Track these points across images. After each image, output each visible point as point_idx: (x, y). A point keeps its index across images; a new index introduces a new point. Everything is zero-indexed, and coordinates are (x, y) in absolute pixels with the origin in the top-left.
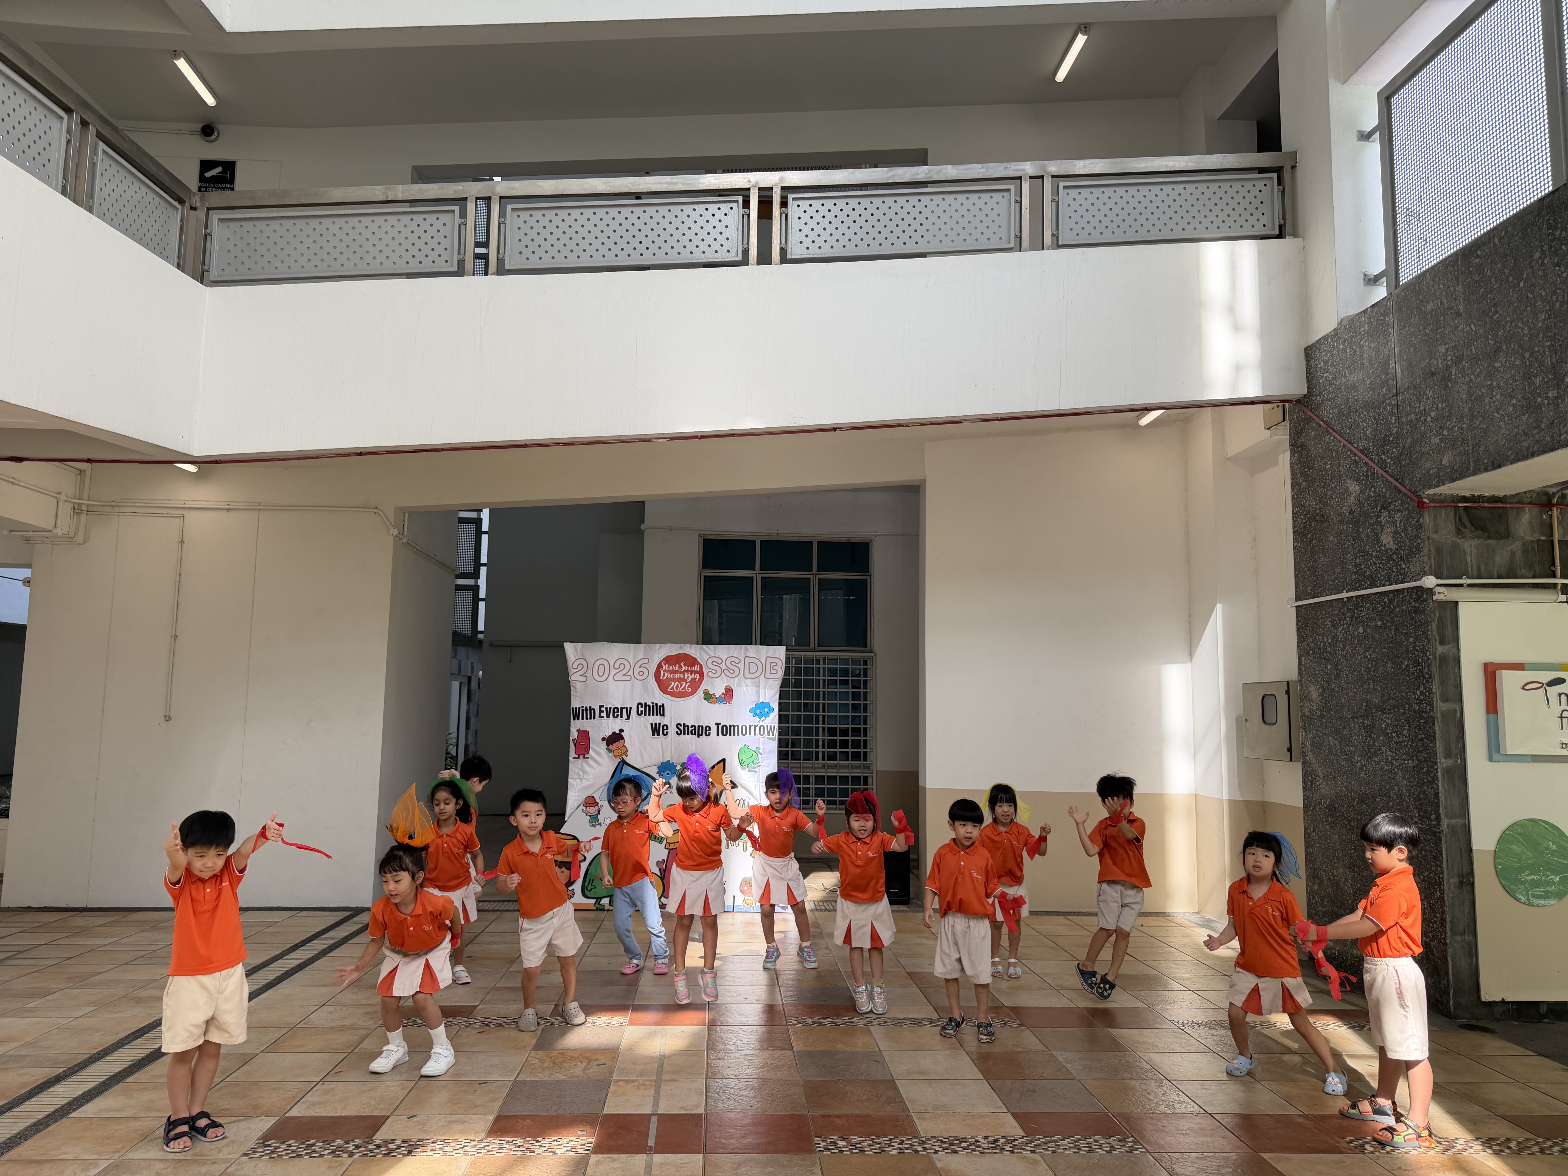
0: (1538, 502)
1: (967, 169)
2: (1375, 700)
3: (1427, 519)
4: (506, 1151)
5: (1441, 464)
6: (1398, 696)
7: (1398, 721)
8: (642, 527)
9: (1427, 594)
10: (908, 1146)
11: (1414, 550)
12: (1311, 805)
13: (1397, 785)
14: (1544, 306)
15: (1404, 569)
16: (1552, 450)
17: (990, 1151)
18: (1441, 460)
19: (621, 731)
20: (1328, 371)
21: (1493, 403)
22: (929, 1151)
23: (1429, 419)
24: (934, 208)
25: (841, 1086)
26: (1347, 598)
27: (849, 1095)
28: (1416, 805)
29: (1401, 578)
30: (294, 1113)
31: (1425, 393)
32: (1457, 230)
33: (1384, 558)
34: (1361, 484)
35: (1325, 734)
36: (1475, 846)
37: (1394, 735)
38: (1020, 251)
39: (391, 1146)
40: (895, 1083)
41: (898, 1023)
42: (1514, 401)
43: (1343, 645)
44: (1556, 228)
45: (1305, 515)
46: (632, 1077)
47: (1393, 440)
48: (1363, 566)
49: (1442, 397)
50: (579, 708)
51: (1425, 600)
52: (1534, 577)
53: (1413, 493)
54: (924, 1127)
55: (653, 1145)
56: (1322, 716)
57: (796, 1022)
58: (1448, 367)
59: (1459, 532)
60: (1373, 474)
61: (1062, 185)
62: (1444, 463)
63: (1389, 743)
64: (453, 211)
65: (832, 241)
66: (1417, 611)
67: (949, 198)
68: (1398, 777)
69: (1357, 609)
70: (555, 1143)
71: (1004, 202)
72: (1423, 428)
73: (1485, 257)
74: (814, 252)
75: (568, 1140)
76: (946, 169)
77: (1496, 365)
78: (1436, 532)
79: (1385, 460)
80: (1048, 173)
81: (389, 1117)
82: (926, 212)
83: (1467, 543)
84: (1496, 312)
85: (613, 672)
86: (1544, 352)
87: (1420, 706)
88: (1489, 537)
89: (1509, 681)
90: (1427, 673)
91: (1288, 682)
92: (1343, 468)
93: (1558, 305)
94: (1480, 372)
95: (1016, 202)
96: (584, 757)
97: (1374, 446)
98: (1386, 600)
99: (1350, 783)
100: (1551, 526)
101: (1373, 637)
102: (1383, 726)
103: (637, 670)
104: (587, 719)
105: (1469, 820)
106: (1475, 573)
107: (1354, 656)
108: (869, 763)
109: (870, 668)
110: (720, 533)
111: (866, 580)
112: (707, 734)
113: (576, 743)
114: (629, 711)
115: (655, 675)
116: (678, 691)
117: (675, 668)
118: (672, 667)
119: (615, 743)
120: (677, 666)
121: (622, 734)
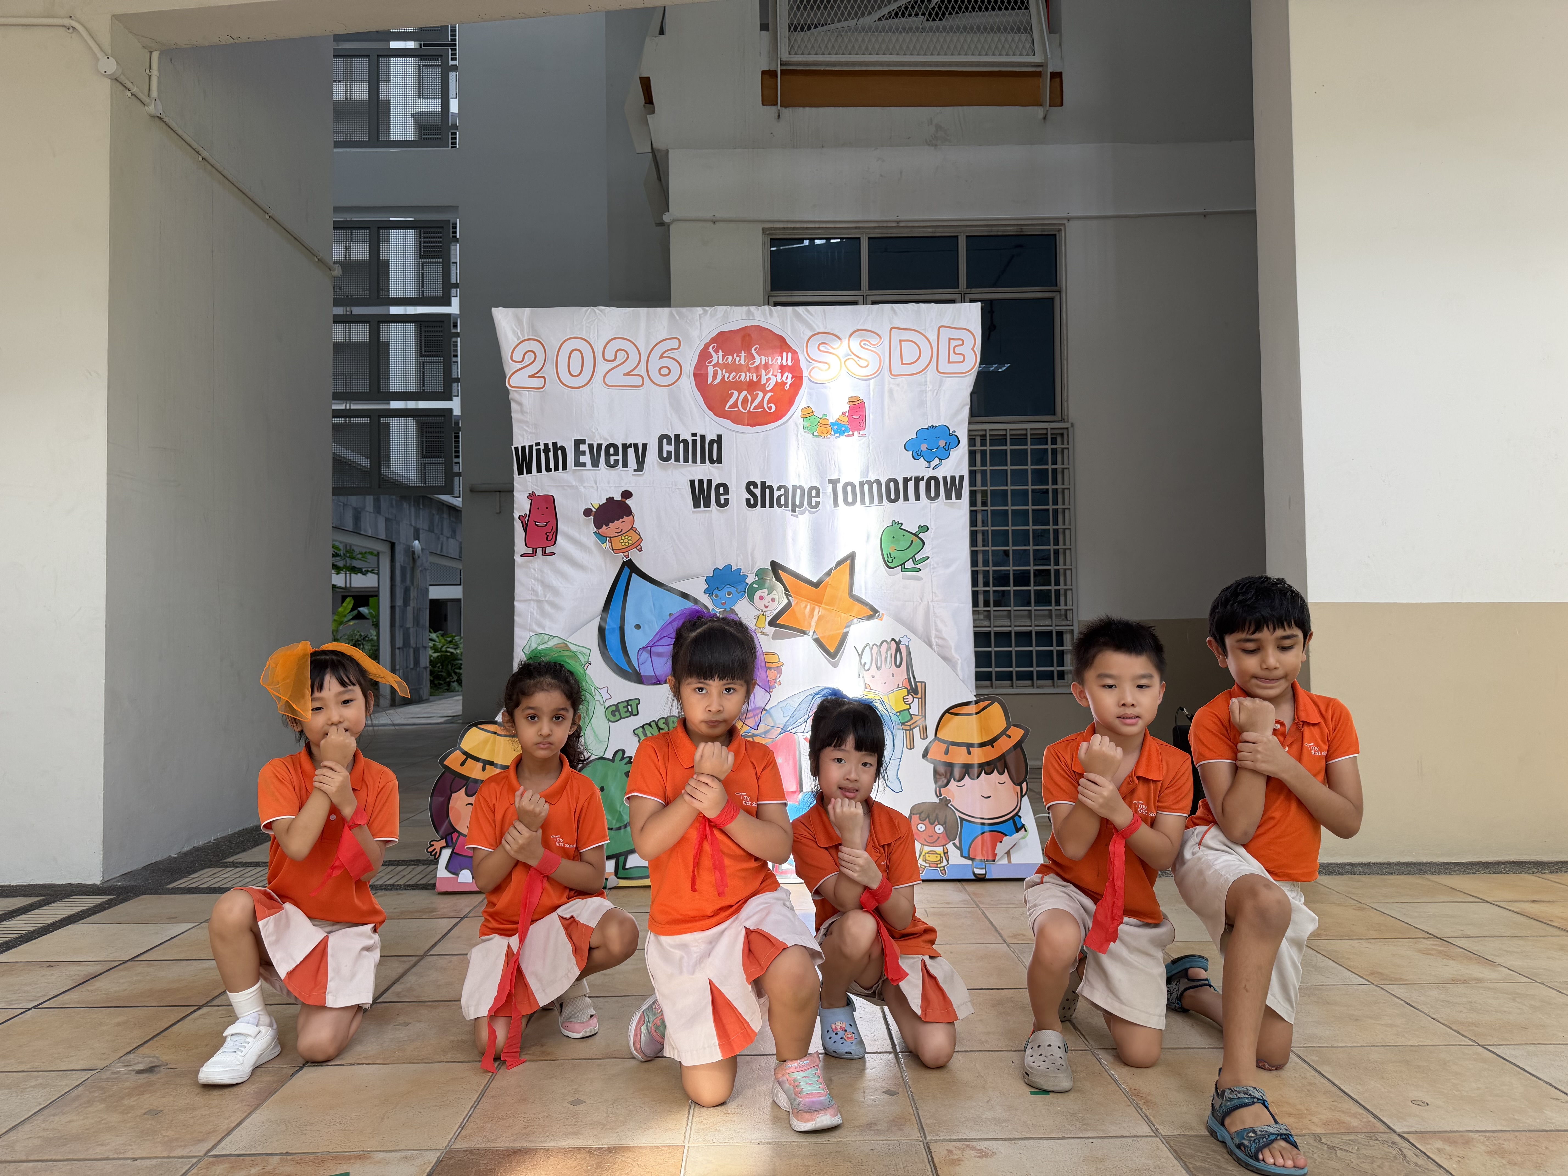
8: (666, 218)
19: (627, 494)
50: (531, 447)
85: (603, 367)
96: (544, 553)
103: (655, 363)
104: (548, 469)
108: (1066, 608)
109: (1063, 449)
110: (798, 225)
111: (1052, 299)
112: (813, 504)
113: (527, 524)
114: (641, 453)
115: (694, 374)
116: (748, 409)
117: (738, 359)
118: (730, 357)
119: (612, 522)
120: (743, 354)
121: (628, 502)
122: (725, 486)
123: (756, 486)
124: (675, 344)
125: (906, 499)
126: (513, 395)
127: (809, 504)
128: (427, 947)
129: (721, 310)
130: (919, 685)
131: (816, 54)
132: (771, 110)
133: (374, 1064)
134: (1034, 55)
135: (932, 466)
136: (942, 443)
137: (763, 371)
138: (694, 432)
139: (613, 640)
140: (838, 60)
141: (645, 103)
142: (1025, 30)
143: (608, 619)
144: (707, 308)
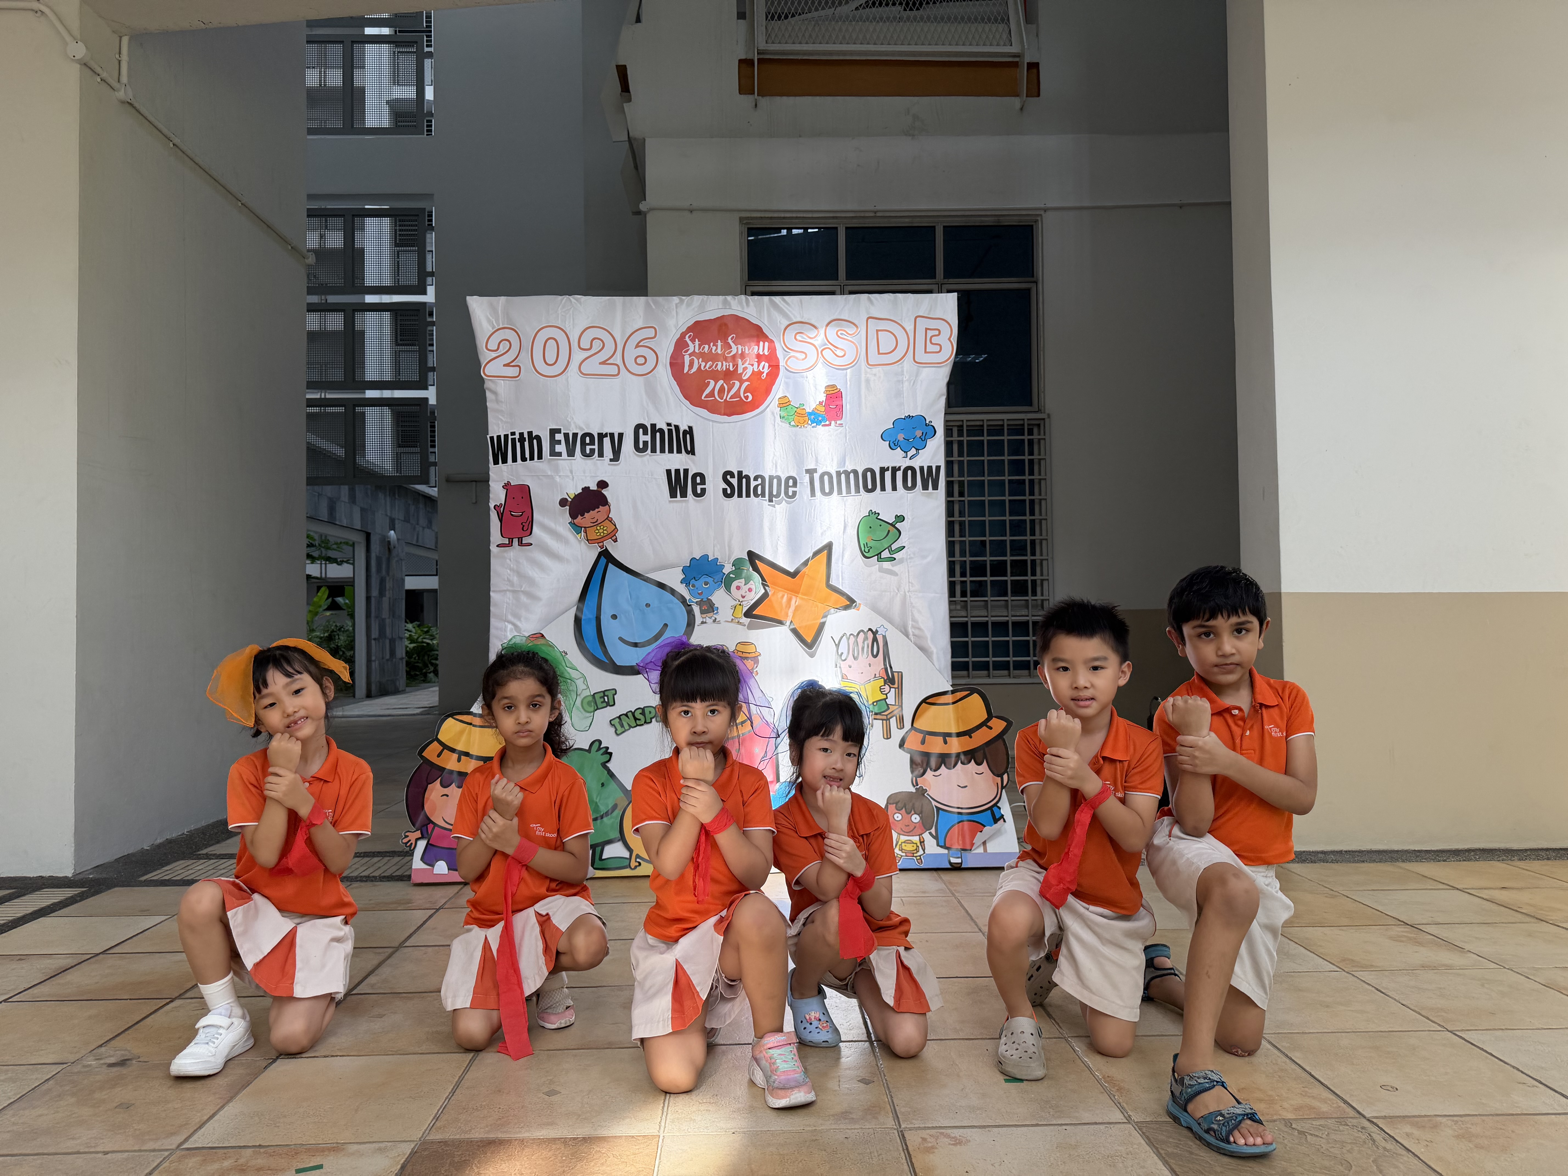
8: (643, 207)
19: (603, 484)
50: (506, 436)
85: (578, 356)
103: (631, 352)
104: (524, 459)
108: (1042, 598)
109: (1039, 440)
110: (776, 215)
111: (1028, 291)
112: (790, 494)
113: (502, 514)
114: (617, 442)
115: (671, 363)
116: (725, 398)
117: (714, 348)
118: (707, 346)
119: (588, 512)
120: (719, 343)
121: (604, 492)
122: (702, 476)
123: (733, 476)
124: (650, 333)
125: (883, 488)
126: (488, 384)
127: (786, 493)
128: (403, 939)
129: (697, 299)
130: (896, 674)
131: (794, 43)
132: (748, 100)
133: (348, 1056)
134: (1011, 45)
135: (909, 457)
136: (918, 433)
137: (740, 360)
138: (669, 422)
139: (589, 630)
140: (815, 49)
141: (622, 91)
142: (1003, 20)
143: (584, 609)
144: (684, 298)
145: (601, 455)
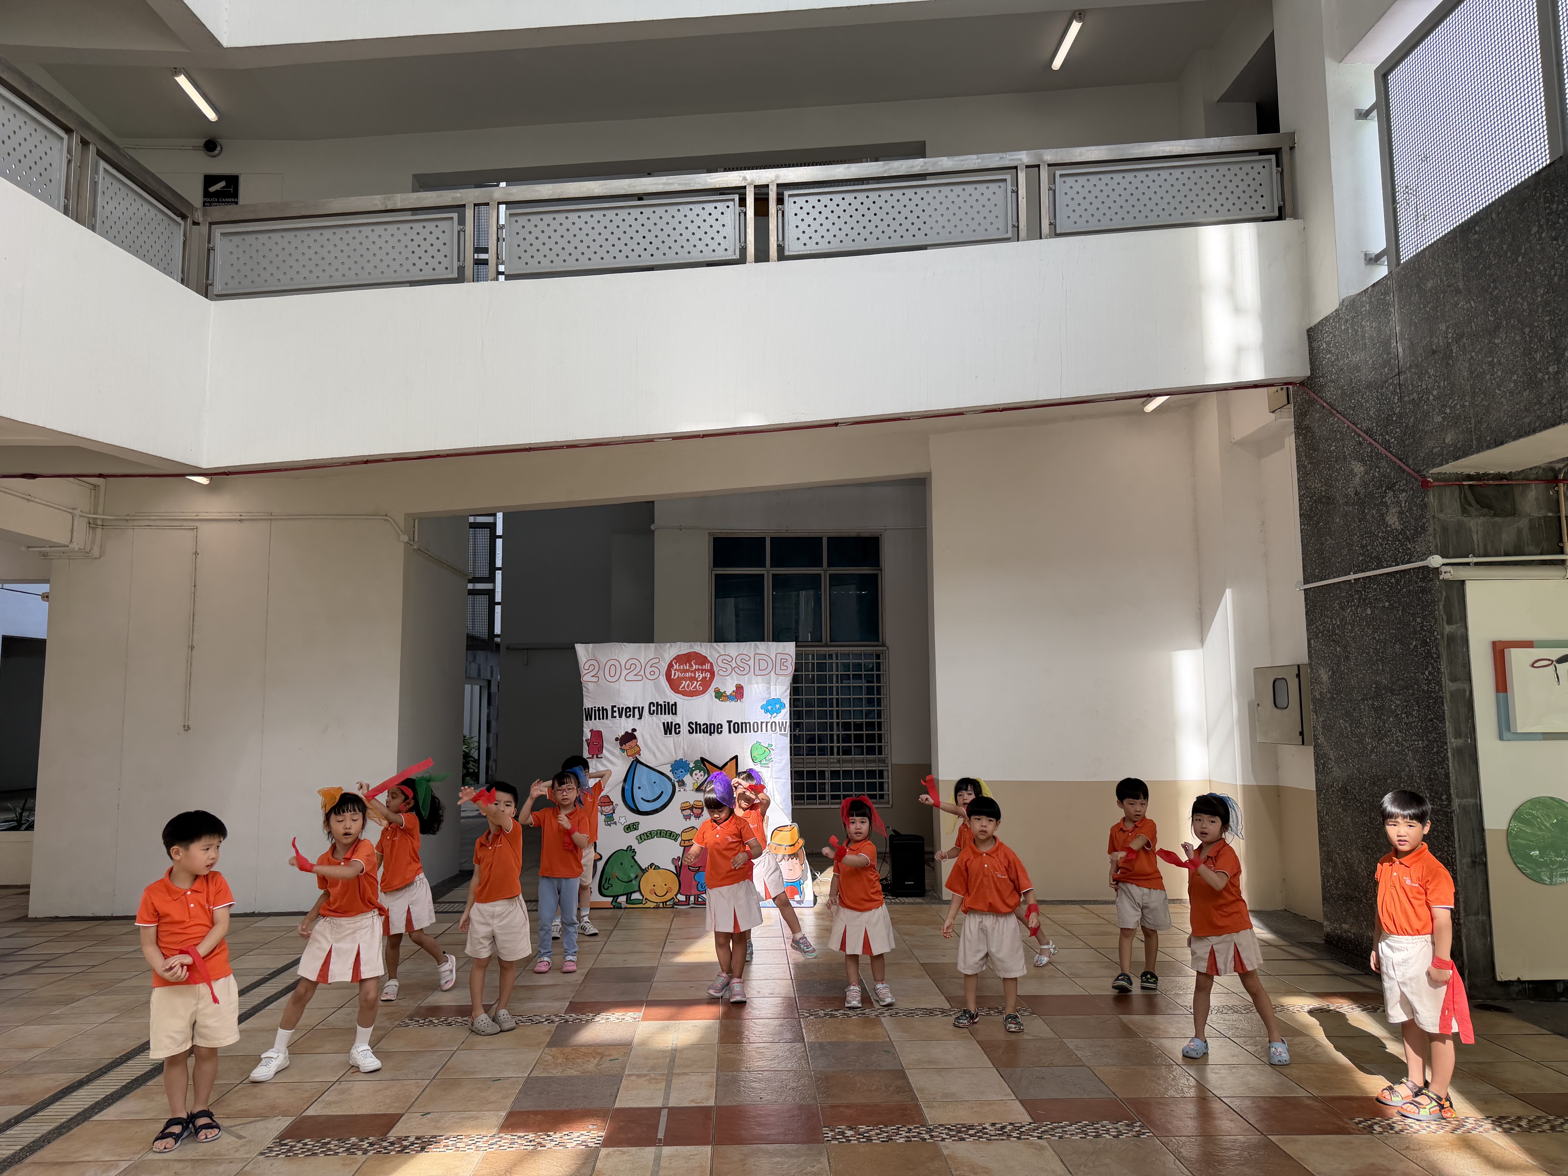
0: (1544, 478)
1: (963, 161)
2: (1384, 681)
3: (1432, 499)
4: (518, 1146)
5: (1444, 442)
6: (1407, 677)
7: (1406, 701)
8: (652, 527)
9: (1433, 574)
10: (916, 1134)
11: (1419, 529)
12: (1323, 789)
13: (1408, 766)
14: (1542, 281)
15: (1410, 549)
16: (1554, 426)
17: (997, 1138)
18: (1444, 439)
19: (634, 730)
20: (1330, 352)
21: (1494, 379)
22: (936, 1139)
23: (1431, 397)
24: (931, 200)
25: (851, 1076)
26: (1355, 579)
27: (858, 1085)
28: (1427, 786)
29: (1407, 558)
30: (310, 1112)
31: (1427, 372)
32: (1456, 206)
33: (1390, 539)
34: (1365, 464)
35: (1336, 717)
36: (1487, 825)
37: (1403, 716)
38: (1018, 241)
39: (405, 1143)
40: (904, 1073)
41: (910, 1013)
42: (1515, 377)
43: (1352, 627)
44: (1552, 202)
45: (1311, 498)
46: (644, 1072)
47: (1396, 420)
48: (1369, 548)
49: (1443, 375)
50: (592, 708)
51: (1431, 580)
52: (1541, 554)
53: (1418, 472)
54: (932, 1115)
55: (663, 1138)
56: (1332, 698)
57: (808, 1015)
58: (1448, 345)
59: (1464, 511)
60: (1377, 454)
61: (1058, 173)
62: (1447, 441)
63: (1399, 724)
64: (452, 218)
65: (829, 236)
66: (1424, 591)
67: (946, 190)
68: (1408, 758)
69: (1365, 591)
70: (566, 1137)
71: (1000, 192)
72: (1425, 407)
73: (1483, 233)
74: (811, 248)
75: (579, 1134)
76: (942, 161)
77: (1496, 341)
78: (1441, 511)
79: (1389, 440)
80: (1044, 162)
81: (403, 1114)
82: (923, 205)
83: (1472, 521)
84: (1495, 288)
86: (1544, 327)
87: (1428, 686)
88: (1495, 515)
89: (1518, 659)
90: (1435, 653)
91: (1299, 666)
92: (1347, 449)
93: (1556, 279)
94: (1481, 349)
95: (1013, 191)
96: (597, 757)
97: (1377, 426)
98: (1393, 580)
99: (1361, 766)
100: (1558, 501)
101: (1380, 618)
102: (1393, 707)
103: (648, 670)
104: (599, 719)
105: (1480, 799)
106: (1482, 551)
107: (1363, 637)
108: (884, 756)
109: (883, 662)
110: (729, 531)
111: (877, 575)
112: (720, 732)
113: (589, 743)
114: (641, 711)
115: (666, 674)
116: (689, 689)
117: (686, 667)
118: (682, 666)
119: (628, 743)
120: (688, 665)
121: (635, 733)
122: (679, 725)
123: (693, 724)
124: (657, 660)
125: (762, 731)
126: (584, 684)
129: (679, 644)
135: (773, 717)
136: (777, 707)
137: (697, 672)
138: (665, 700)
139: (628, 794)
143: (626, 784)
144: (671, 644)
145: (634, 716)
